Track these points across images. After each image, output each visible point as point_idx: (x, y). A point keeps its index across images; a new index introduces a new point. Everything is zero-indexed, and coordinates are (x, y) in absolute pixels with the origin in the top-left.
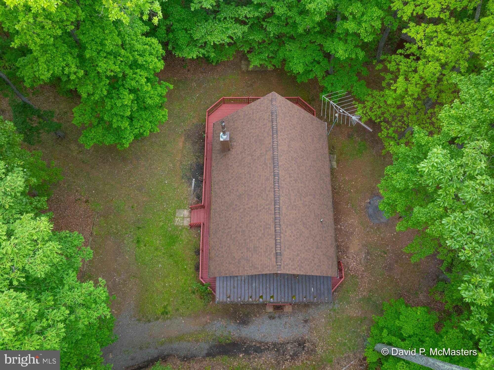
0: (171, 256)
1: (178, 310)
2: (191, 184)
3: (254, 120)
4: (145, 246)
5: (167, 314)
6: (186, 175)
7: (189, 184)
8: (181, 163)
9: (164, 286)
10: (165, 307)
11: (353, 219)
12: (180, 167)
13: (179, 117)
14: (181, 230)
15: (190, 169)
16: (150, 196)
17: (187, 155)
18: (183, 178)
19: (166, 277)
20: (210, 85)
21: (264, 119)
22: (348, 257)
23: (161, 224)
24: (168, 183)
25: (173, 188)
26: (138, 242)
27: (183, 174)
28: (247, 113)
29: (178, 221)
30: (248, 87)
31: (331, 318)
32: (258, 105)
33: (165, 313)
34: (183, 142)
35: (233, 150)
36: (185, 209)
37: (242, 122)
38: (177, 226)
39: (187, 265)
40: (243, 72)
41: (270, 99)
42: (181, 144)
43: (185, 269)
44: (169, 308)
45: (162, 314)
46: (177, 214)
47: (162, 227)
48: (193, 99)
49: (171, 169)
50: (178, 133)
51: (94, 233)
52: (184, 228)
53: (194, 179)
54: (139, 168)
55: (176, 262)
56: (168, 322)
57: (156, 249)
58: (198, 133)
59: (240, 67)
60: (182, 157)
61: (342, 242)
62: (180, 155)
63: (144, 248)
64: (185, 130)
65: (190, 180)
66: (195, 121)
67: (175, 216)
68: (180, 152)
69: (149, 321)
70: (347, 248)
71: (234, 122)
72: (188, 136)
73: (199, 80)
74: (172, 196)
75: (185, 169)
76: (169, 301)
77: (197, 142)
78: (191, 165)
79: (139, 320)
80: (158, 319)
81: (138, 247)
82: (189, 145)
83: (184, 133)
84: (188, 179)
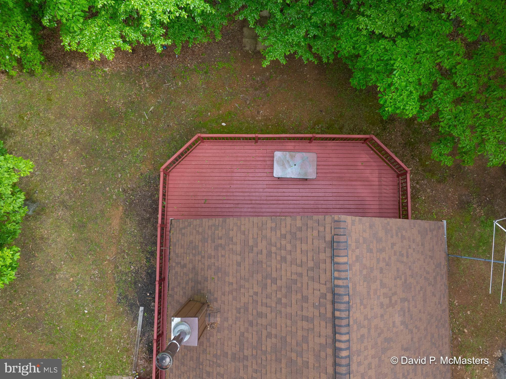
2: (136, 317)
3: (274, 281)
6: (126, 297)
7: (131, 317)
8: (116, 267)
12: (114, 278)
13: (113, 160)
15: (135, 283)
16: (54, 343)
17: (129, 250)
18: (119, 302)
20: (176, 84)
21: (305, 299)
24: (89, 313)
25: (100, 324)
27: (120, 295)
28: (251, 243)
30: (256, 90)
32: (284, 236)
34: (121, 218)
35: (215, 332)
36: (123, 373)
37: (239, 264)
40: (246, 55)
41: (328, 238)
42: (116, 223)
48: (141, 116)
49: (97, 281)
50: (111, 197)
53: (142, 308)
54: (32, 277)
58: (150, 197)
59: (240, 42)
60: (118, 253)
62: (113, 249)
64: (124, 191)
65: (133, 307)
66: (145, 168)
68: (114, 241)
71: (216, 249)
72: (131, 204)
73: (155, 72)
74: (97, 343)
75: (125, 281)
77: (149, 219)
78: (137, 272)
83: (123, 197)
84: (131, 306)
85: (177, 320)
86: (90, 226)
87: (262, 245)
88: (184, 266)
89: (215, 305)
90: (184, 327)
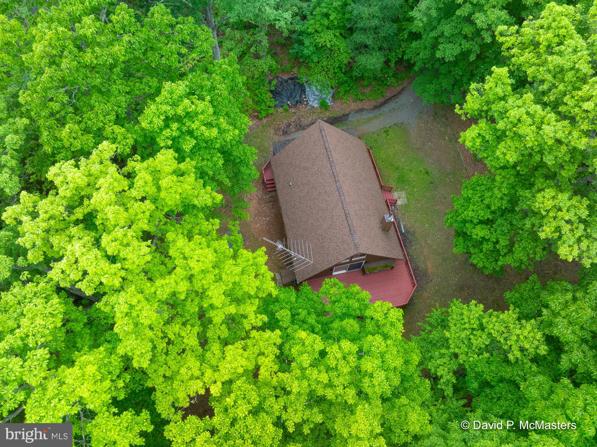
0: (397, 168)
1: (378, 135)
2: (404, 228)
3: (368, 237)
4: (421, 171)
5: (385, 131)
6: (412, 235)
8: (421, 246)
9: (394, 147)
10: (388, 135)
11: (256, 228)
14: (397, 188)
15: (410, 241)
18: (414, 233)
19: (395, 154)
22: (258, 196)
23: (415, 190)
26: (427, 173)
29: (403, 194)
31: (266, 152)
33: (386, 131)
36: (401, 206)
37: (378, 242)
38: (402, 190)
39: (383, 164)
42: (429, 265)
43: (383, 162)
44: (384, 135)
45: (388, 131)
46: (406, 200)
47: (414, 187)
50: (436, 277)
51: (464, 171)
52: (396, 190)
53: (403, 232)
55: (392, 165)
56: (382, 127)
57: (411, 170)
61: (264, 207)
63: (421, 169)
64: (432, 281)
65: (407, 231)
67: (407, 198)
69: (395, 124)
70: (259, 203)
72: (426, 275)
76: (387, 139)
78: (411, 246)
79: (402, 124)
80: (390, 127)
81: (425, 169)
82: (422, 265)
83: (431, 278)
84: (408, 232)
85: (392, 220)
86: (441, 261)
87: (374, 247)
88: (394, 243)
89: (380, 230)
90: (390, 218)
